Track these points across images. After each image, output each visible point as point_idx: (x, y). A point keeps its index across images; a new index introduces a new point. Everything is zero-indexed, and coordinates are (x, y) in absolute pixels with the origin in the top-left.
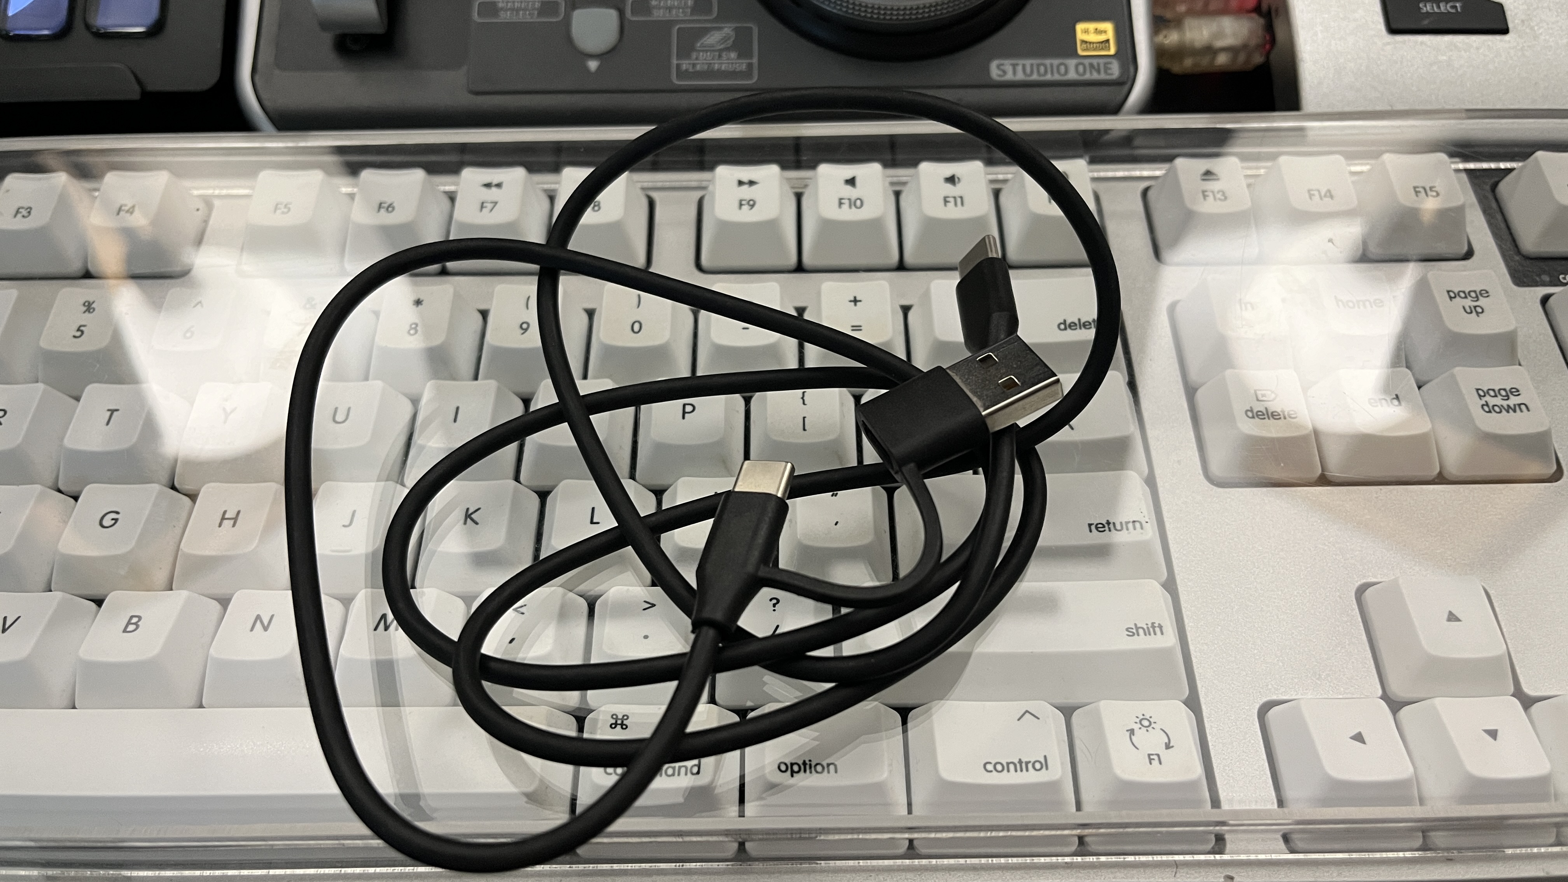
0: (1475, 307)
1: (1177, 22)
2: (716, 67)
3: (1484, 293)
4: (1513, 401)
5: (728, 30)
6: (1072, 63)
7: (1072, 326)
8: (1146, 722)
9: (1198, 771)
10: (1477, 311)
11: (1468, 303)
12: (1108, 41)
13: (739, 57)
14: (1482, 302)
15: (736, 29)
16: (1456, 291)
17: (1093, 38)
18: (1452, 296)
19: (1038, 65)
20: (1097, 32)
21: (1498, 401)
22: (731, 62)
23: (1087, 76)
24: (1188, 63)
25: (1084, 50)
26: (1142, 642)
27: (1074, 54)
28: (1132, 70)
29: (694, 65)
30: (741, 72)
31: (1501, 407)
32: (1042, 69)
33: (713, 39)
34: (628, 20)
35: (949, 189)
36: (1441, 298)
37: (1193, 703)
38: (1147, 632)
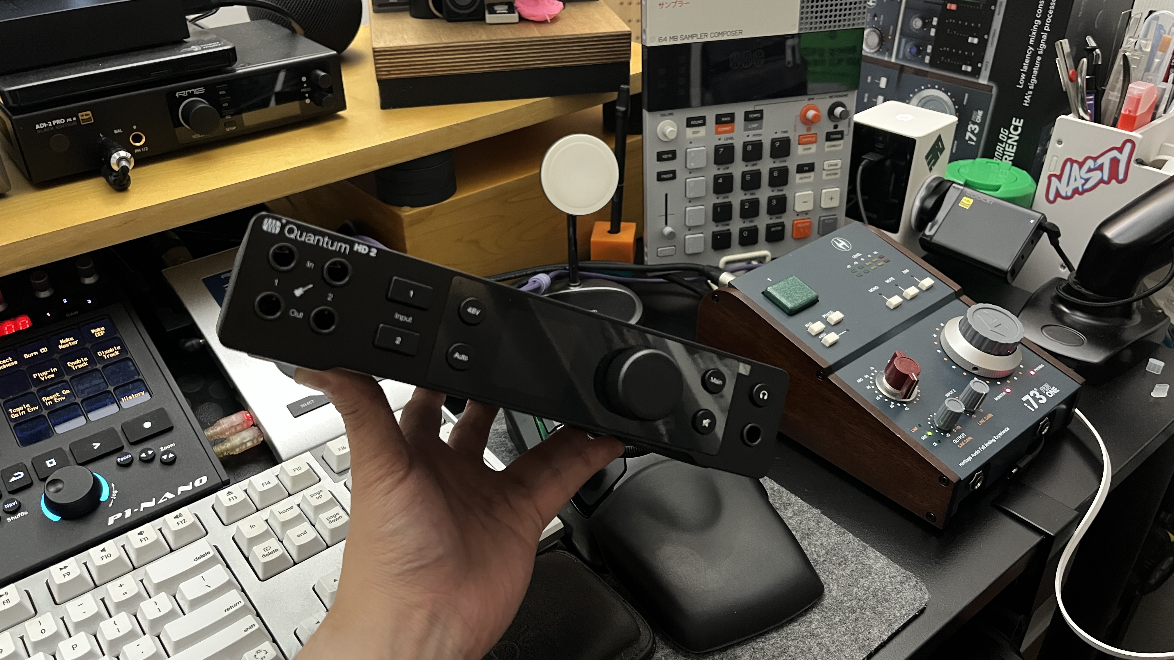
3: (321, 491)
4: (337, 517)
7: (199, 558)
8: (259, 651)
10: (320, 497)
11: (317, 496)
14: (321, 494)
16: (313, 494)
18: (312, 496)
21: (334, 519)
26: (250, 631)
31: (334, 520)
35: (141, 537)
36: (309, 498)
37: (274, 641)
38: (250, 628)
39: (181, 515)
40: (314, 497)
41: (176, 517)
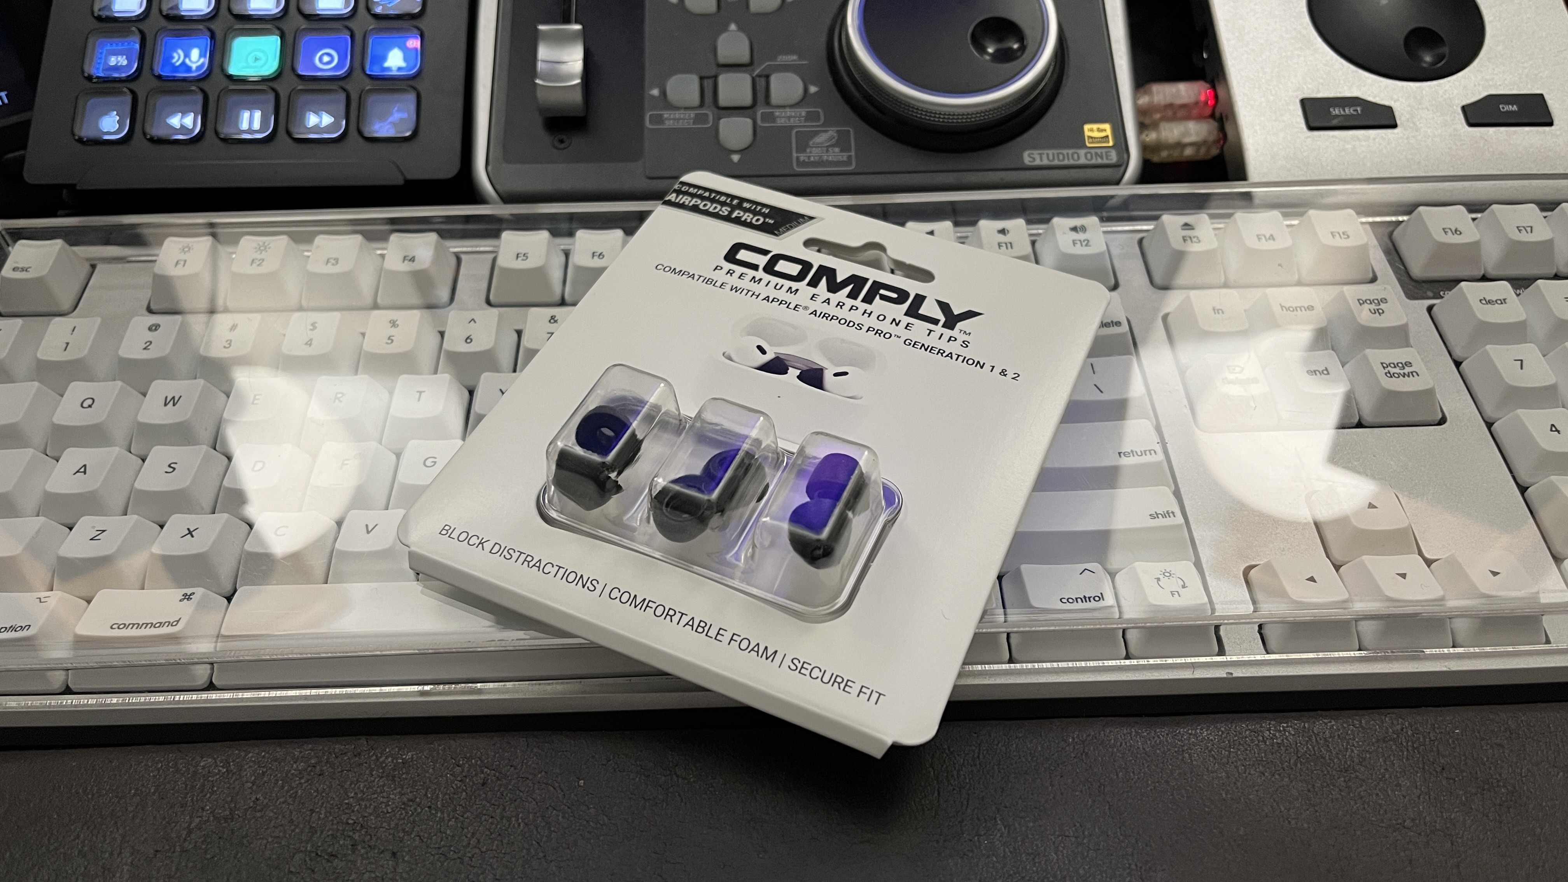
0: (1378, 310)
1: (1155, 126)
2: (825, 158)
4: (1407, 370)
5: (832, 132)
6: (1082, 152)
11: (1373, 307)
12: (1107, 137)
13: (842, 151)
14: (1383, 306)
15: (838, 132)
16: (1364, 299)
17: (1096, 134)
19: (1058, 154)
20: (1099, 130)
21: (1397, 370)
22: (836, 154)
23: (1094, 162)
24: (1164, 154)
25: (1089, 143)
27: (1084, 146)
28: (1126, 156)
29: (809, 157)
30: (843, 161)
31: (1399, 374)
32: (1061, 157)
33: (821, 139)
34: (760, 126)
35: (1002, 238)
36: (1354, 304)
39: (1083, 229)
40: (1366, 307)
41: (1074, 229)
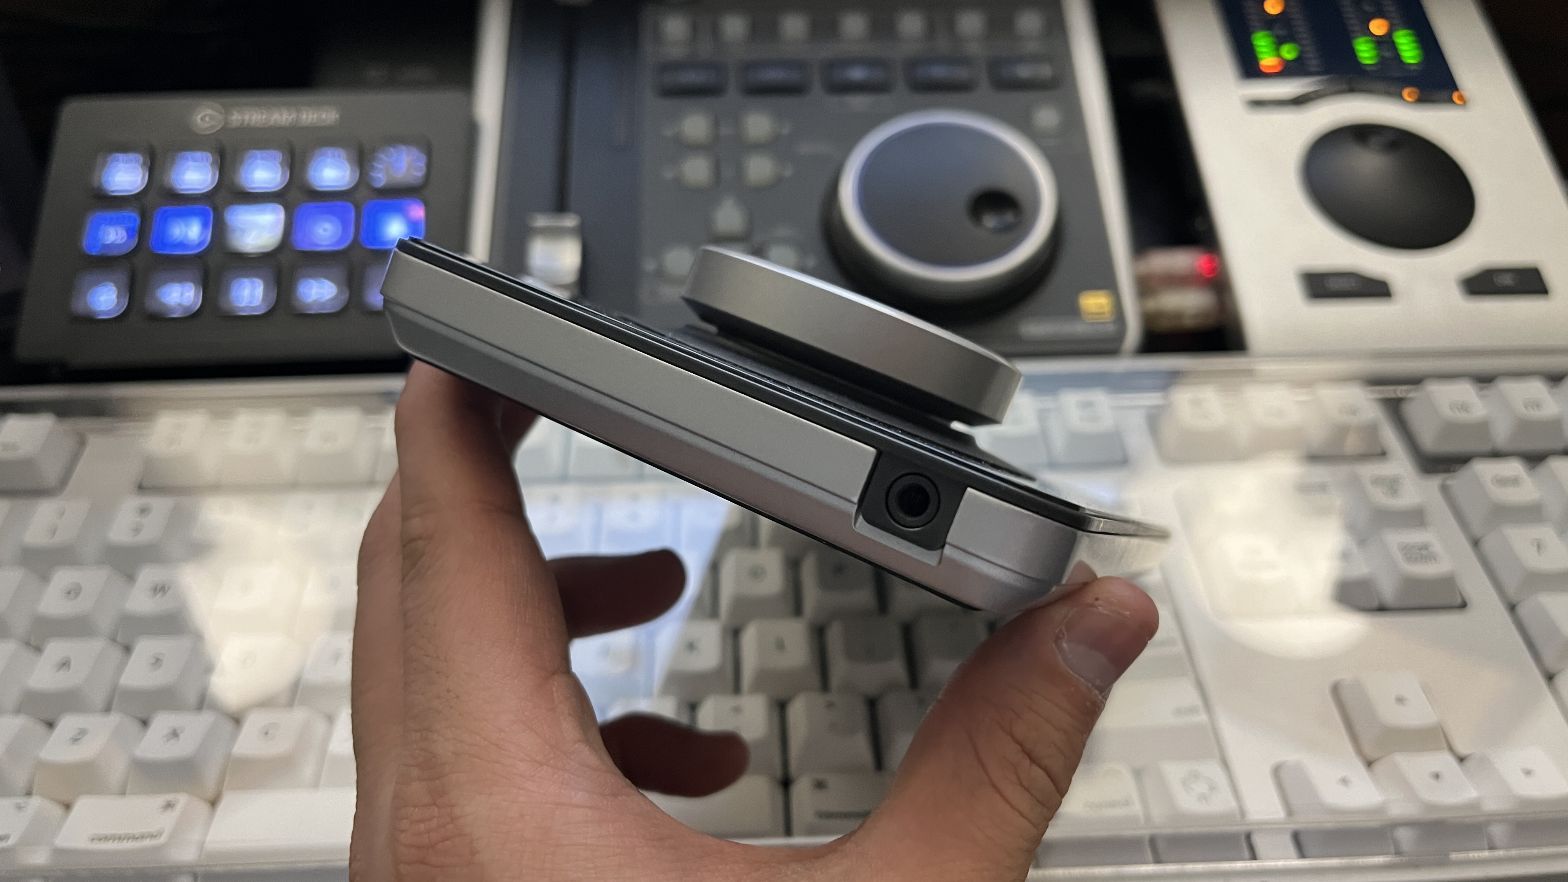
3: (1397, 481)
8: (1195, 776)
9: (1233, 804)
10: (1395, 494)
16: (1378, 480)
24: (1165, 324)
25: (1088, 319)
26: (1186, 719)
28: (1123, 328)
36: (1368, 485)
37: (1225, 764)
38: (1186, 714)
39: (1092, 404)
41: (1083, 404)
